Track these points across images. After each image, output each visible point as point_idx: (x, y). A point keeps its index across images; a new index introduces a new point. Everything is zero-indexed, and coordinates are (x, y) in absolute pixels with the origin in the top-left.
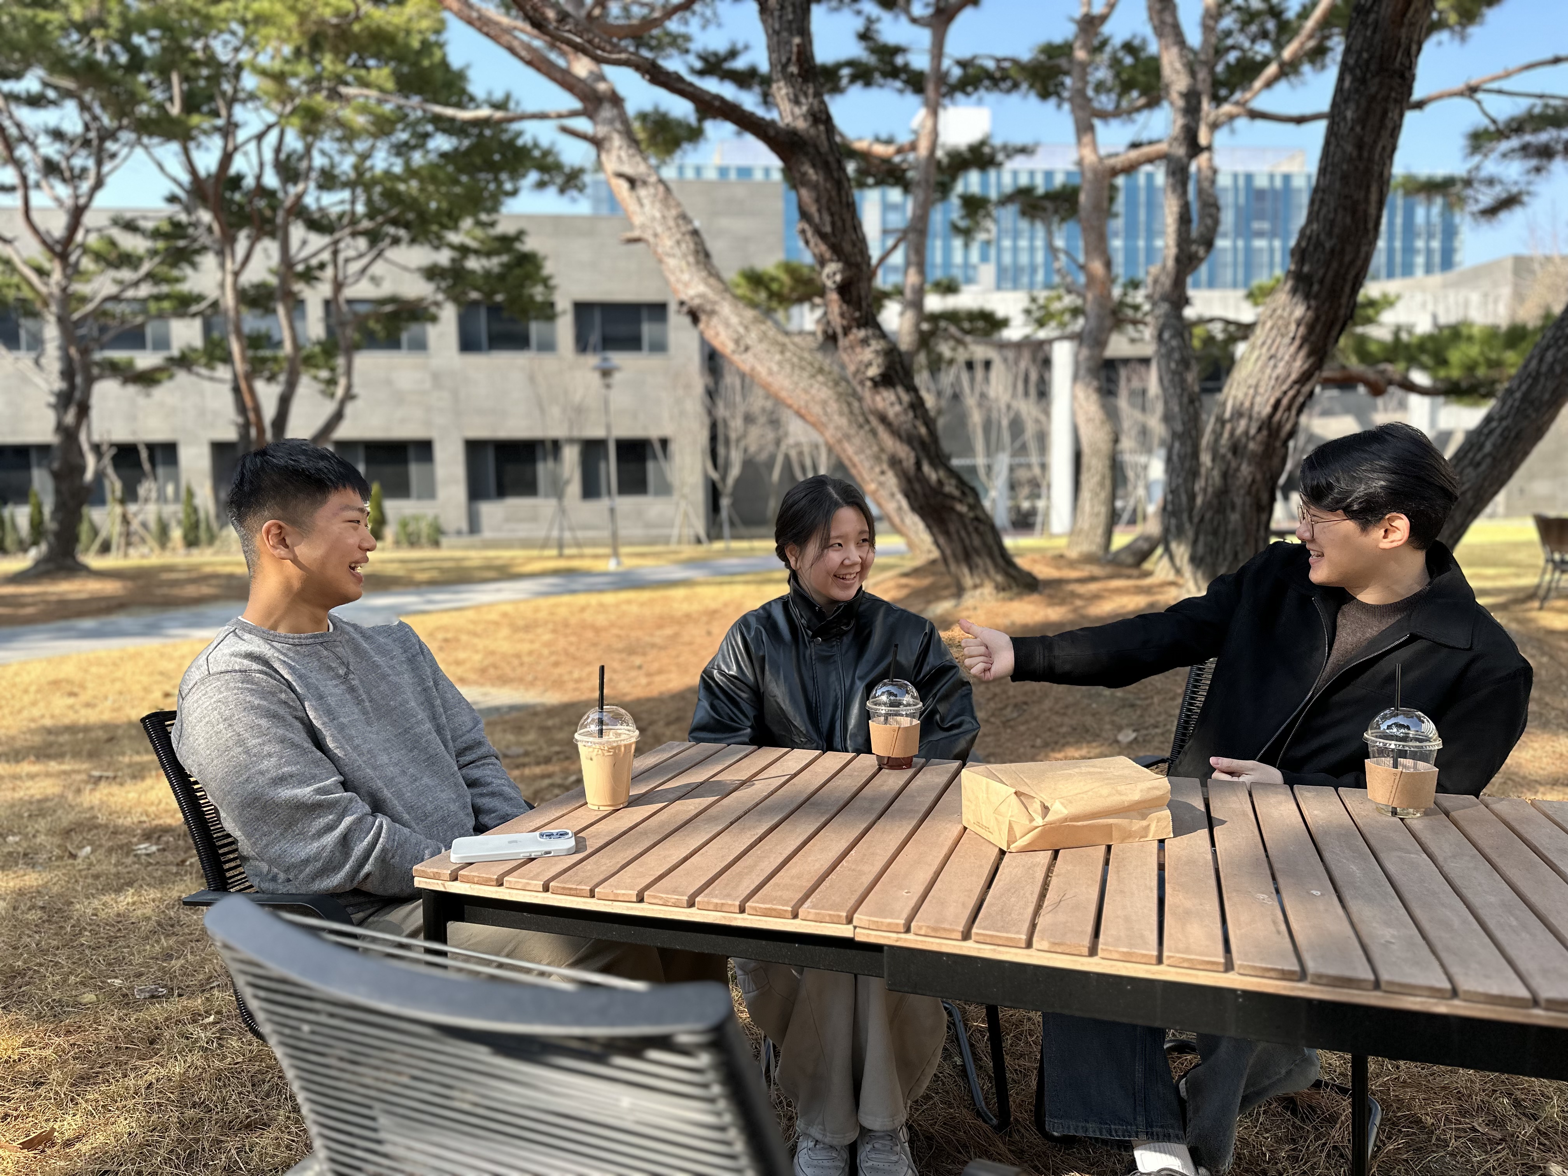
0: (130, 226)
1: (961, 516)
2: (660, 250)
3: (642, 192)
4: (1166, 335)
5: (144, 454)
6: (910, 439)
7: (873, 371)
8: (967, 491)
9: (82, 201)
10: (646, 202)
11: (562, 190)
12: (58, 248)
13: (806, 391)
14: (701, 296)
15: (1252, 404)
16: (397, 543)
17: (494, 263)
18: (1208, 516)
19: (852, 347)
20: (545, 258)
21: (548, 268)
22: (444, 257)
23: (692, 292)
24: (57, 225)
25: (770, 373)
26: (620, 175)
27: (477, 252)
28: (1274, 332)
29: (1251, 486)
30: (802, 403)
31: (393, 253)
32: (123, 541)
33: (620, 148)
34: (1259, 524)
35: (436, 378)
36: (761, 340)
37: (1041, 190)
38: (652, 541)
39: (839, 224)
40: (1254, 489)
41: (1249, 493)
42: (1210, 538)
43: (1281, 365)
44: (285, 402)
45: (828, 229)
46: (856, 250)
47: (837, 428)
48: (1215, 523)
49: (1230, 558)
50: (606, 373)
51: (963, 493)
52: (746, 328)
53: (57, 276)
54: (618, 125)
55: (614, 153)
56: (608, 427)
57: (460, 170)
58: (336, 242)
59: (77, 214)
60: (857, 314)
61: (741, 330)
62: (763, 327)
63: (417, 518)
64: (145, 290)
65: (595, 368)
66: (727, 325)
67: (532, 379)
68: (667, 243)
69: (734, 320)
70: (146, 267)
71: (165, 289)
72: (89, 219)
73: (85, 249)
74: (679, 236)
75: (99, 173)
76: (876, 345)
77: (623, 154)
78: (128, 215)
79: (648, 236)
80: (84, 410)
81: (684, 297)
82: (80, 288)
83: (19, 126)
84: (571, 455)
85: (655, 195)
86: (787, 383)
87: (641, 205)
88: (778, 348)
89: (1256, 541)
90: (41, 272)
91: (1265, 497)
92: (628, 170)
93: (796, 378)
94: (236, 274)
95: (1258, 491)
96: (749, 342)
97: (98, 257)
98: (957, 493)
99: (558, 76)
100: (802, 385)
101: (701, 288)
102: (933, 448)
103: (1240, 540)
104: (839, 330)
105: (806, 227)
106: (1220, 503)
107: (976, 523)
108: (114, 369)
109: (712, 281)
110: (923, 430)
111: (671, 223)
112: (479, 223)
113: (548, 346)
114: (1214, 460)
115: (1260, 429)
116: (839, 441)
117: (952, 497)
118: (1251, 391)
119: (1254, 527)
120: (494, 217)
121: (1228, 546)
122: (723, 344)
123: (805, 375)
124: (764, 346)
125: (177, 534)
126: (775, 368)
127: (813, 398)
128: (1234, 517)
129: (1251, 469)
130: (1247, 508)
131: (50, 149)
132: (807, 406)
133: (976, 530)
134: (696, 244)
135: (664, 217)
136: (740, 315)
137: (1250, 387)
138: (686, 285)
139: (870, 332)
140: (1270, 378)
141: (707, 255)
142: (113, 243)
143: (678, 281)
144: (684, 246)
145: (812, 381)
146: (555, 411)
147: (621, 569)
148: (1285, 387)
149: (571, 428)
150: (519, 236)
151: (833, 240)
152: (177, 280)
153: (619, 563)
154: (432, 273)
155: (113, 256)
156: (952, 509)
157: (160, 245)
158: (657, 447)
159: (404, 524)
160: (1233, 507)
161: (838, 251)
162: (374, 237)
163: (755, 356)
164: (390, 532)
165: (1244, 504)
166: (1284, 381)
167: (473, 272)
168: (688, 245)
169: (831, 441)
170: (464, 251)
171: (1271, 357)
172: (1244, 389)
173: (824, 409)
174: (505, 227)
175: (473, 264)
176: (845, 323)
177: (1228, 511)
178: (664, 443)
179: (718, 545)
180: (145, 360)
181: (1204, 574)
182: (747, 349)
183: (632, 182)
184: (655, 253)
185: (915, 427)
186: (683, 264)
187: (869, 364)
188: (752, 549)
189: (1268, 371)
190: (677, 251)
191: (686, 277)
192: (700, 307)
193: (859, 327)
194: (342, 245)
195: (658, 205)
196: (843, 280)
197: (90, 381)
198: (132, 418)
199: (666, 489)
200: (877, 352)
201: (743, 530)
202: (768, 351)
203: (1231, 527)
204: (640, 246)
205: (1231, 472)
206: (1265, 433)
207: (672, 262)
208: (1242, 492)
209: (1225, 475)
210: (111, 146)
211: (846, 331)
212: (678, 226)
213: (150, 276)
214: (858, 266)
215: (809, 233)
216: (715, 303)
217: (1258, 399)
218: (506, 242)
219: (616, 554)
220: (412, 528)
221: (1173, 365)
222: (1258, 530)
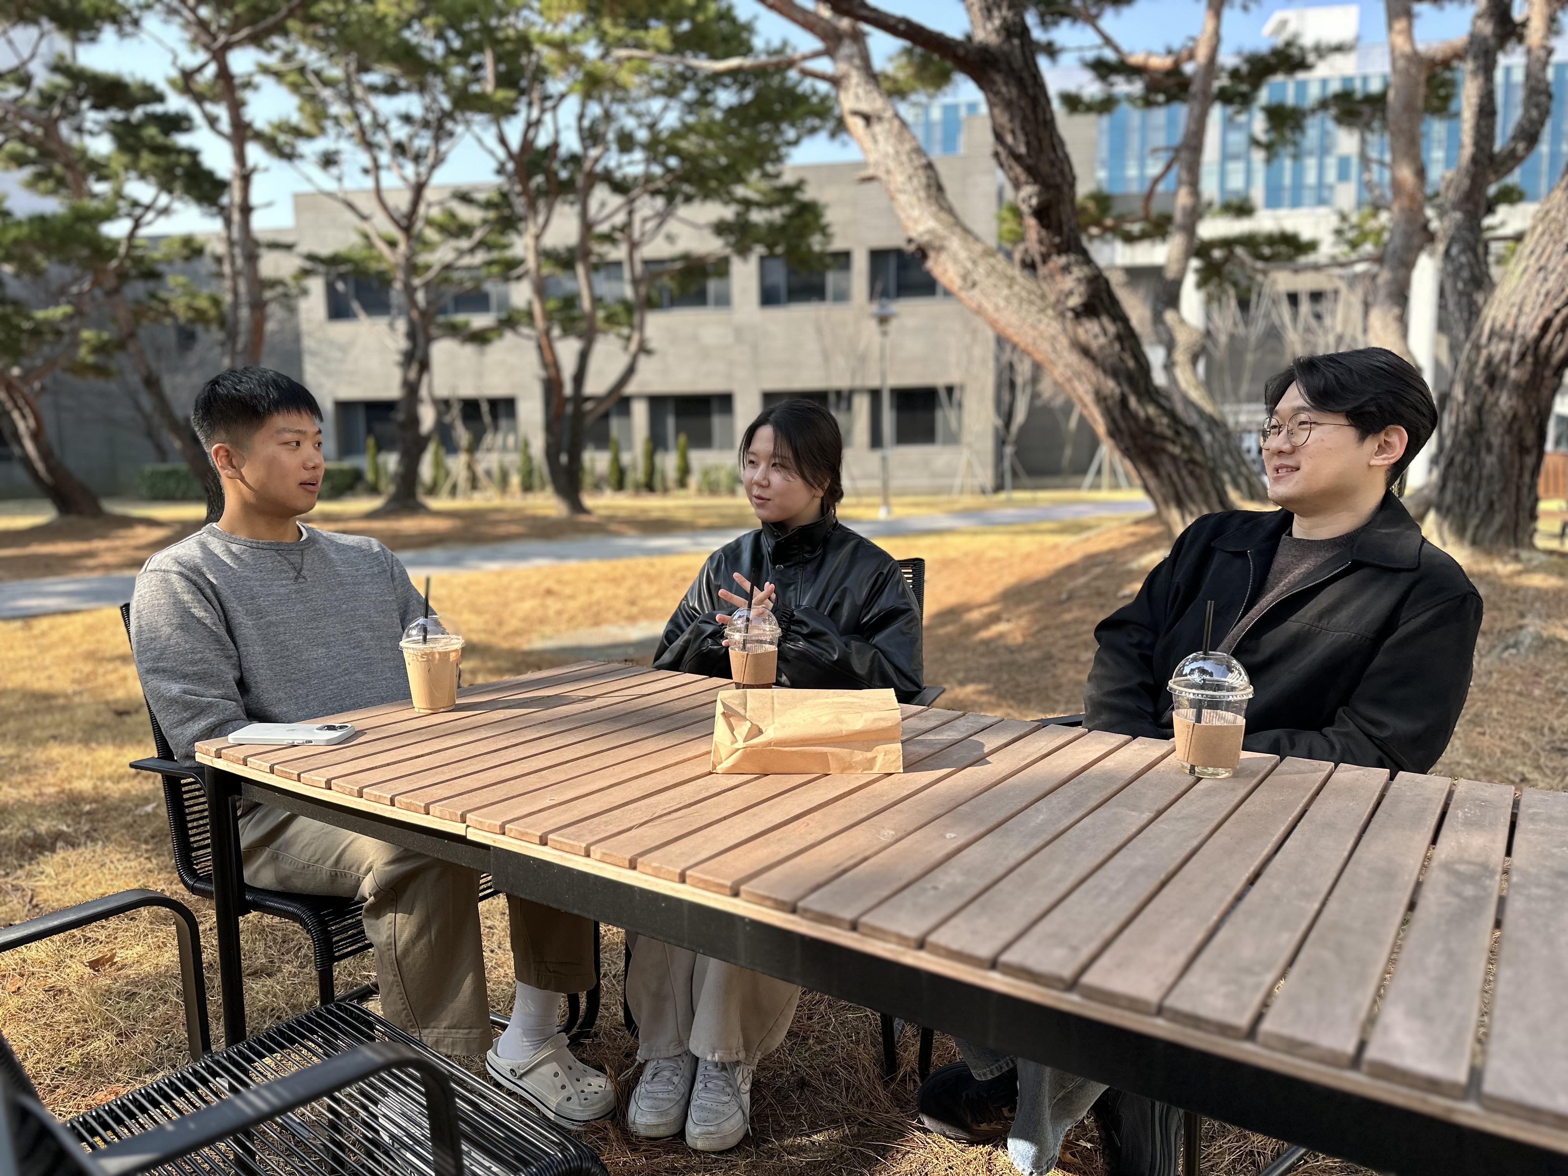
0: (465, 197)
1: (1174, 458)
2: (892, 187)
3: (877, 128)
4: (1454, 251)
5: (485, 408)
6: (1115, 373)
7: (1074, 301)
8: (1182, 430)
9: (423, 178)
10: (881, 138)
11: (833, 135)
12: (404, 222)
13: (1034, 327)
14: (931, 232)
15: (1515, 326)
16: (700, 491)
17: (776, 215)
18: (1458, 458)
19: (1052, 276)
20: (826, 206)
21: (830, 217)
22: (728, 213)
23: (921, 228)
24: (401, 201)
25: (997, 308)
26: (856, 113)
27: (759, 205)
28: (1546, 237)
29: (1510, 425)
30: (1029, 340)
31: (683, 211)
32: (469, 486)
33: (858, 85)
34: (1521, 468)
35: (739, 332)
36: (988, 275)
37: (1359, 95)
38: (937, 491)
39: (1035, 143)
40: (1516, 427)
41: (1509, 431)
42: (1460, 484)
43: (1553, 278)
44: (584, 357)
45: (1022, 149)
46: (1055, 171)
47: (1067, 366)
48: (1467, 467)
49: (1484, 507)
50: (883, 320)
51: (1177, 433)
52: (975, 262)
53: (402, 247)
54: (857, 61)
55: (852, 91)
56: (883, 376)
57: (742, 124)
58: (631, 201)
59: (419, 189)
60: (1057, 240)
61: (969, 265)
62: (992, 261)
63: (717, 468)
64: (480, 257)
65: (874, 316)
66: (956, 260)
67: (819, 331)
68: (899, 179)
69: (963, 255)
70: (478, 235)
71: (495, 255)
72: (429, 194)
73: (430, 222)
74: (910, 171)
75: (437, 152)
76: (1078, 272)
77: (861, 91)
78: (465, 188)
79: (881, 173)
80: (425, 366)
81: (913, 234)
82: (424, 258)
83: (375, 114)
84: (862, 405)
85: (889, 131)
86: (1014, 320)
87: (875, 141)
88: (1006, 282)
89: (1519, 488)
90: (392, 244)
91: (1530, 437)
92: (865, 107)
93: (1023, 313)
94: (538, 237)
95: (1521, 430)
96: (976, 277)
97: (442, 228)
98: (1169, 433)
99: (800, 17)
100: (1029, 320)
101: (931, 224)
102: (1142, 384)
103: (1497, 487)
104: (1038, 258)
105: (1000, 149)
106: (1473, 443)
107: (1191, 466)
108: (454, 331)
109: (943, 215)
110: (1131, 364)
111: (904, 158)
112: (766, 175)
113: (842, 296)
114: (1466, 393)
115: (1522, 356)
116: (1069, 380)
117: (1164, 438)
118: (1515, 311)
119: (1516, 471)
120: (779, 167)
121: (1481, 494)
122: (951, 281)
123: (1034, 309)
124: (992, 280)
125: (515, 480)
126: (1002, 303)
127: (1041, 335)
128: (1490, 460)
129: (1514, 402)
130: (1506, 450)
131: (399, 132)
132: (1034, 344)
133: (1192, 473)
134: (928, 177)
135: (897, 153)
136: (969, 250)
137: (1513, 305)
138: (916, 221)
139: (1072, 258)
140: (1538, 294)
141: (940, 188)
142: (452, 215)
143: (909, 217)
144: (915, 181)
145: (1041, 316)
146: (840, 361)
147: (891, 518)
148: (1557, 305)
149: (853, 376)
150: (799, 185)
151: (1029, 161)
152: (505, 247)
153: (889, 512)
154: (720, 228)
155: (453, 227)
156: (1164, 450)
157: (491, 215)
158: (943, 395)
159: (706, 473)
160: (1489, 448)
161: (1034, 174)
162: (670, 196)
163: (982, 291)
164: (694, 480)
165: (1502, 445)
166: (1556, 298)
167: (756, 226)
168: (921, 178)
169: (1060, 380)
170: (747, 203)
171: (1540, 269)
172: (1505, 308)
173: (1053, 345)
174: (788, 178)
175: (757, 216)
176: (1044, 249)
177: (1483, 453)
178: (950, 390)
179: (1002, 496)
180: (479, 321)
181: (1451, 525)
182: (974, 285)
183: (867, 119)
184: (888, 190)
185: (1122, 360)
186: (914, 200)
187: (1070, 293)
188: (1035, 500)
189: (1536, 285)
190: (908, 187)
191: (916, 213)
192: (930, 245)
193: (1059, 253)
194: (638, 204)
195: (892, 141)
196: (1039, 204)
197: (429, 340)
198: (479, 375)
199: (953, 439)
200: (1079, 280)
201: (1025, 480)
202: (995, 286)
203: (1486, 472)
204: (874, 185)
205: (1487, 407)
206: (1529, 359)
207: (903, 198)
208: (1500, 430)
209: (1479, 410)
210: (449, 125)
211: (1045, 258)
212: (911, 160)
213: (482, 244)
214: (1058, 188)
215: (1003, 154)
216: (944, 238)
217: (1523, 320)
218: (787, 193)
219: (886, 503)
220: (713, 476)
221: (1460, 285)
222: (1521, 476)
